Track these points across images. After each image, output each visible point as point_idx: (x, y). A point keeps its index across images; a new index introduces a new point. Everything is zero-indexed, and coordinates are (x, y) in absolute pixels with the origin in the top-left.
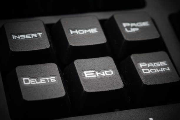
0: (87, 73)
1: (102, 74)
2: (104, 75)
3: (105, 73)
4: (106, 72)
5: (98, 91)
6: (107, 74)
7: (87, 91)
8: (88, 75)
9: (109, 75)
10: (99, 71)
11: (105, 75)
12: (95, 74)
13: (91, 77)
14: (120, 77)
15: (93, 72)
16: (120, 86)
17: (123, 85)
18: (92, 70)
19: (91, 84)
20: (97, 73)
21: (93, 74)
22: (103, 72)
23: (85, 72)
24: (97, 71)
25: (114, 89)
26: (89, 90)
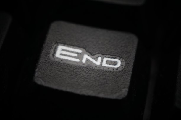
0: (63, 50)
1: (96, 60)
2: (98, 63)
3: (102, 61)
4: (105, 59)
5: (64, 89)
6: (104, 64)
7: (40, 81)
8: (61, 54)
9: (109, 68)
10: (92, 54)
11: (101, 64)
12: (80, 56)
13: (67, 60)
14: (129, 78)
15: (79, 51)
16: (117, 94)
17: (126, 94)
18: (78, 47)
19: (57, 71)
20: (86, 57)
21: (76, 55)
22: (100, 59)
23: (60, 47)
24: (89, 52)
25: (101, 95)
26: (45, 82)
